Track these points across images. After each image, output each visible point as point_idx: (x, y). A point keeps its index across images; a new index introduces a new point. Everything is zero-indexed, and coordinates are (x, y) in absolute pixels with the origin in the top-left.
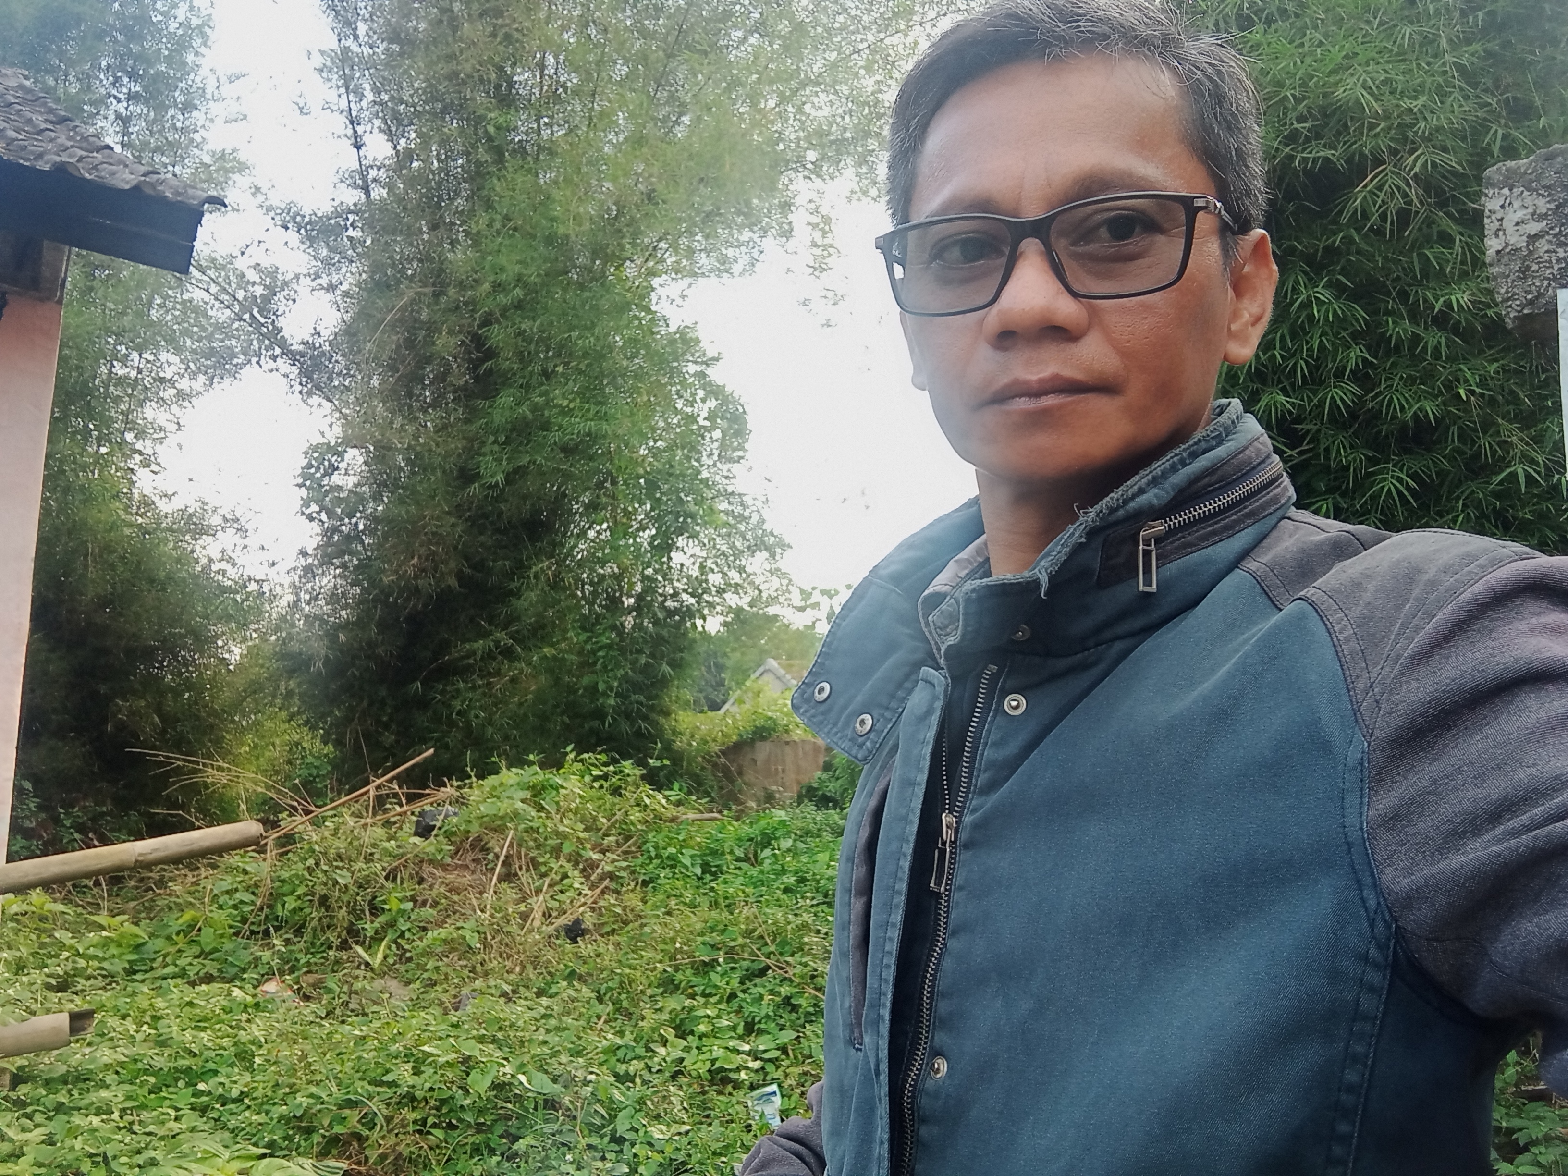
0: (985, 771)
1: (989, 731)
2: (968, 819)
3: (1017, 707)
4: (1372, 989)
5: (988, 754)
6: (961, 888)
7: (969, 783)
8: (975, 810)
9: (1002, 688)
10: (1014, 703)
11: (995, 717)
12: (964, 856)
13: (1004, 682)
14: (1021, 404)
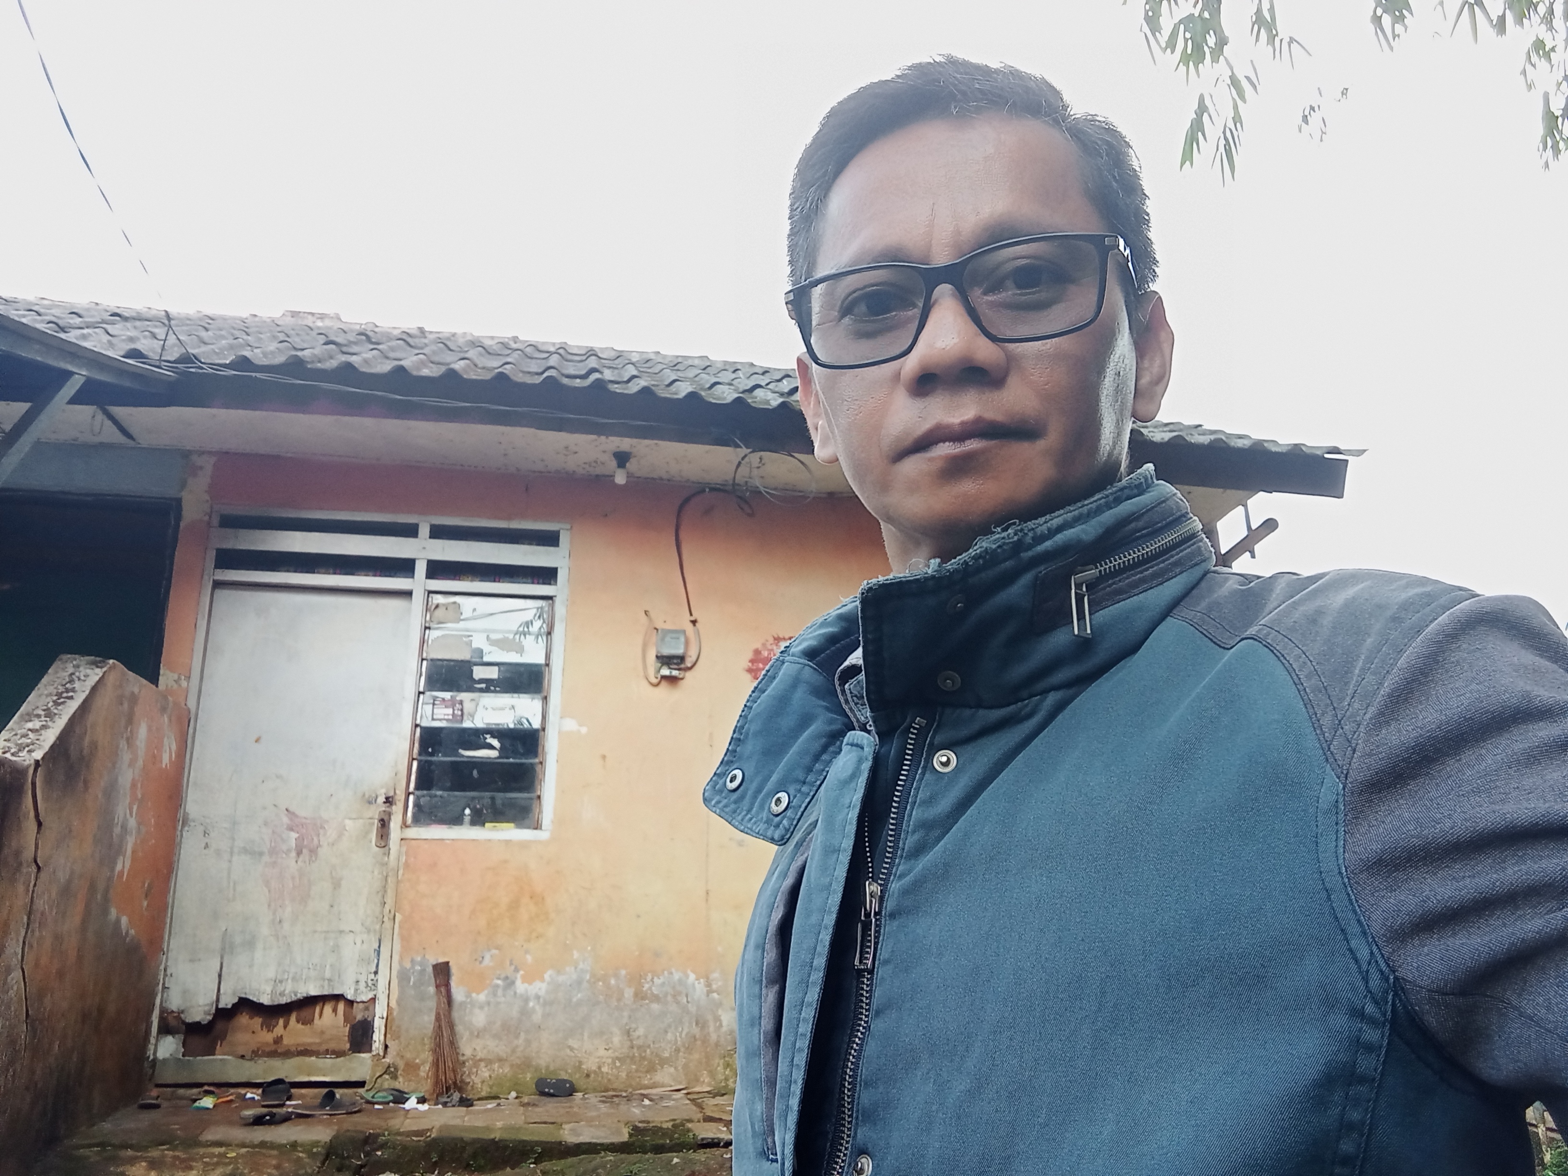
0: (914, 832)
1: (917, 789)
2: (895, 886)
3: (946, 764)
4: (1370, 1048)
5: (916, 814)
6: (886, 962)
7: (896, 848)
8: (901, 877)
9: (931, 744)
10: (944, 759)
11: (923, 774)
12: (889, 927)
13: (933, 737)
14: (945, 449)
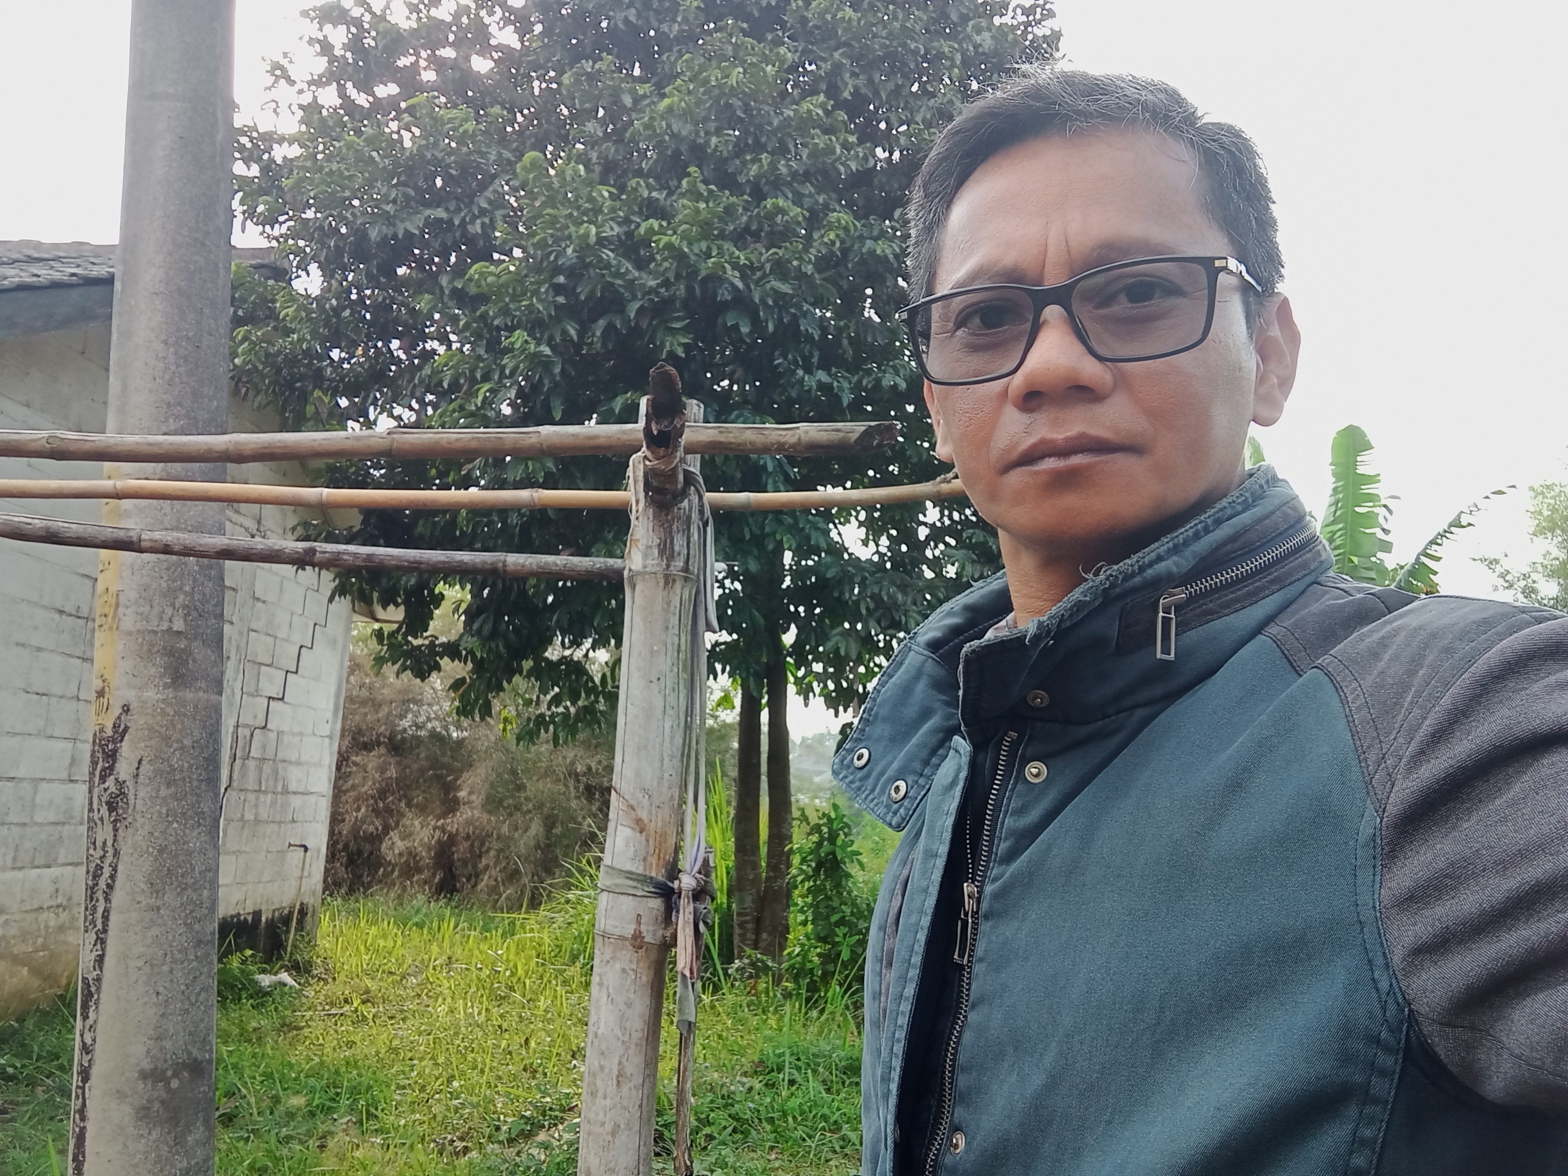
4: (1384, 1072)
14: (1050, 464)
